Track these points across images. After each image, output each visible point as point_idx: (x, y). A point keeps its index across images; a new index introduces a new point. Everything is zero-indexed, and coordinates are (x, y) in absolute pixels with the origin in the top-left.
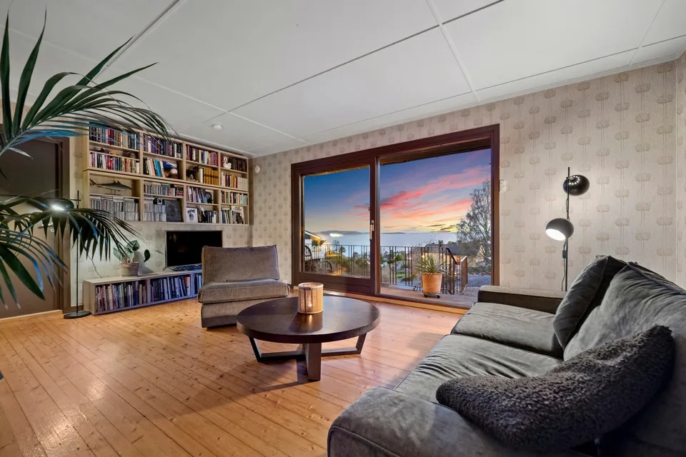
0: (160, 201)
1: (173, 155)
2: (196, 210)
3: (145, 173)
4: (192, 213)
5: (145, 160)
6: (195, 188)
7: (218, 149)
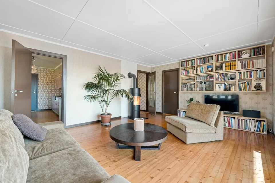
0: (203, 83)
1: (209, 62)
2: (223, 84)
3: (197, 73)
4: (221, 86)
5: (197, 68)
6: (220, 74)
7: (235, 49)
